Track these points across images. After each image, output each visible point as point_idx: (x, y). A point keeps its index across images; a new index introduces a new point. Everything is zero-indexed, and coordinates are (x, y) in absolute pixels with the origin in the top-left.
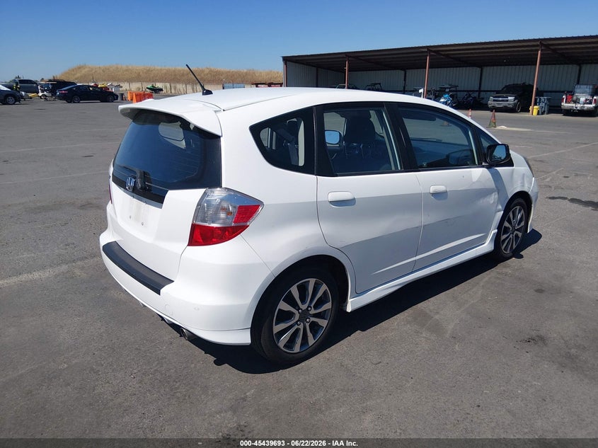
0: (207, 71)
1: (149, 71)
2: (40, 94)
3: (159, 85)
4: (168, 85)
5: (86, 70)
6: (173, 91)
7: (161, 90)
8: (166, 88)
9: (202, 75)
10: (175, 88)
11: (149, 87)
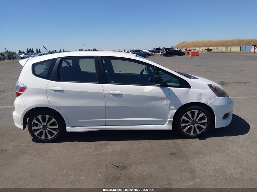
0: (237, 40)
1: (210, 42)
2: (160, 53)
3: (211, 48)
4: (215, 47)
5: (186, 43)
6: (217, 50)
7: (212, 50)
8: (214, 49)
9: (234, 42)
10: (218, 49)
11: (206, 49)
